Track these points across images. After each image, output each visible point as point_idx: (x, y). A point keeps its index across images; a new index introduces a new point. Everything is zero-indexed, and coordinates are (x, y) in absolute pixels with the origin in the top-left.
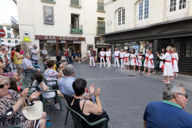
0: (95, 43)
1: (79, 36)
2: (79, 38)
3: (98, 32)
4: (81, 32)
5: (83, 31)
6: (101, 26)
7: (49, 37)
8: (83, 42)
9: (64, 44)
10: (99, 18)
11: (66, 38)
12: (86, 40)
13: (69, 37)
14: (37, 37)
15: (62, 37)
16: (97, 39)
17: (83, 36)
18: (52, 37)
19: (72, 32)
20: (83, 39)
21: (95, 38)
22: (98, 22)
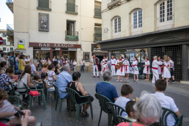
0: (92, 51)
1: (74, 43)
2: (74, 45)
3: (96, 39)
4: (77, 39)
5: (79, 38)
6: (99, 32)
7: (43, 44)
8: (78, 50)
9: (58, 51)
10: (96, 25)
11: (61, 45)
12: (82, 47)
13: (64, 44)
14: (31, 45)
15: (57, 44)
16: (94, 46)
17: (79, 43)
18: (46, 44)
19: (67, 39)
20: (79, 46)
21: (92, 45)
22: (95, 28)
